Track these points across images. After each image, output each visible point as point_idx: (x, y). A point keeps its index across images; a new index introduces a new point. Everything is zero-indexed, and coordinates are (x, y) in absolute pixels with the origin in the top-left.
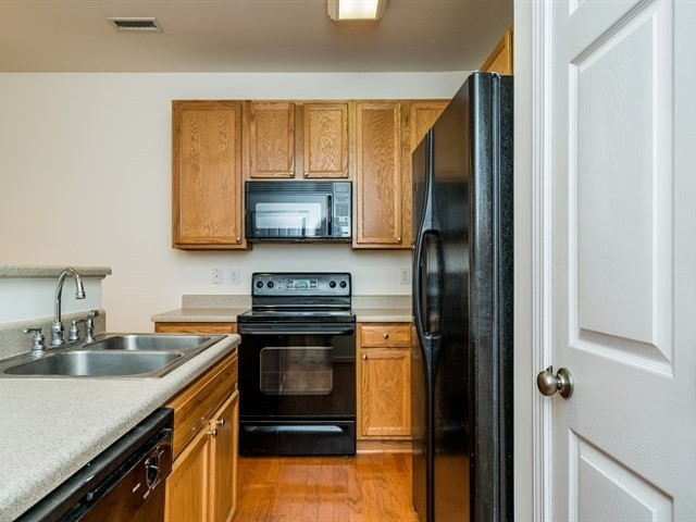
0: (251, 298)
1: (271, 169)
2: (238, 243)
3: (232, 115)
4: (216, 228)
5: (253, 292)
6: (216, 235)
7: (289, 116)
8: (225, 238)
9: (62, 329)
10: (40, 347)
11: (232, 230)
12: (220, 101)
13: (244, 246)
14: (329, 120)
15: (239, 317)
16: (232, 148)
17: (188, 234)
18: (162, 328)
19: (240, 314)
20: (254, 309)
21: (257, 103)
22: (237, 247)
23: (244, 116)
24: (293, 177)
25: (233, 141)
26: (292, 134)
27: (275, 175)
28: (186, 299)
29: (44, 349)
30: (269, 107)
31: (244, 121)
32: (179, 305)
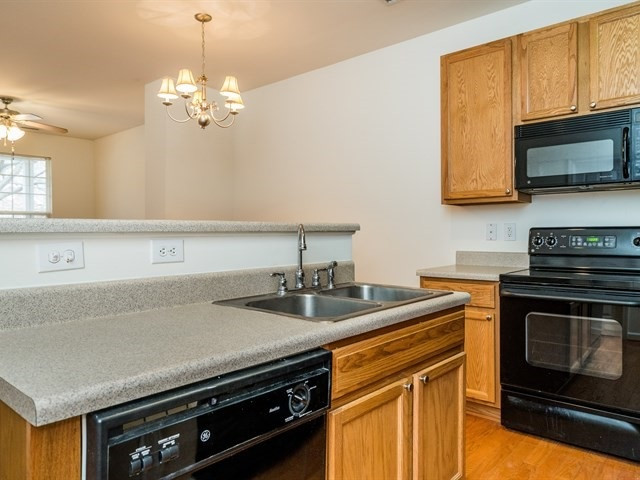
0: (528, 256)
1: (547, 107)
2: (508, 195)
3: (501, 56)
4: (484, 180)
5: (530, 249)
6: (484, 188)
7: (570, 39)
8: (494, 190)
9: (303, 275)
10: (283, 288)
11: (501, 180)
12: (487, 45)
13: (515, 197)
14: (627, 30)
15: (501, 276)
16: (501, 92)
17: (458, 189)
18: (426, 283)
19: (504, 272)
20: (532, 268)
21: (530, 34)
22: (508, 199)
23: (515, 52)
24: (574, 112)
25: (502, 84)
26: (573, 61)
27: (553, 114)
28: (460, 255)
29: (286, 290)
30: (544, 34)
31: (515, 58)
32: (453, 261)
